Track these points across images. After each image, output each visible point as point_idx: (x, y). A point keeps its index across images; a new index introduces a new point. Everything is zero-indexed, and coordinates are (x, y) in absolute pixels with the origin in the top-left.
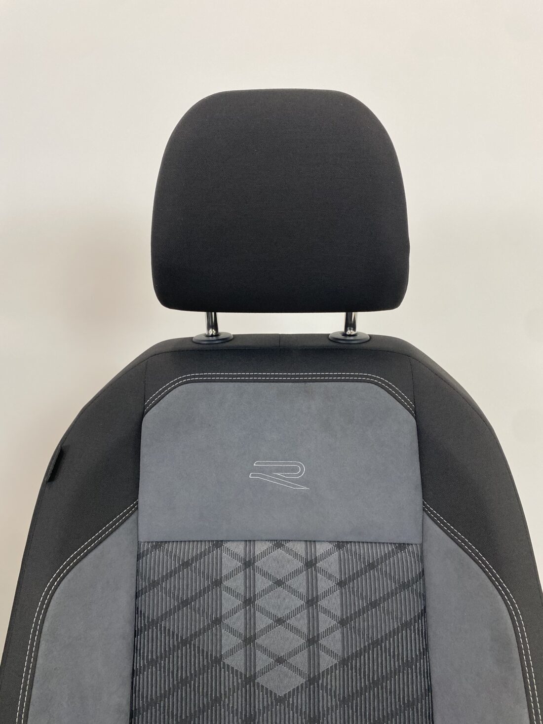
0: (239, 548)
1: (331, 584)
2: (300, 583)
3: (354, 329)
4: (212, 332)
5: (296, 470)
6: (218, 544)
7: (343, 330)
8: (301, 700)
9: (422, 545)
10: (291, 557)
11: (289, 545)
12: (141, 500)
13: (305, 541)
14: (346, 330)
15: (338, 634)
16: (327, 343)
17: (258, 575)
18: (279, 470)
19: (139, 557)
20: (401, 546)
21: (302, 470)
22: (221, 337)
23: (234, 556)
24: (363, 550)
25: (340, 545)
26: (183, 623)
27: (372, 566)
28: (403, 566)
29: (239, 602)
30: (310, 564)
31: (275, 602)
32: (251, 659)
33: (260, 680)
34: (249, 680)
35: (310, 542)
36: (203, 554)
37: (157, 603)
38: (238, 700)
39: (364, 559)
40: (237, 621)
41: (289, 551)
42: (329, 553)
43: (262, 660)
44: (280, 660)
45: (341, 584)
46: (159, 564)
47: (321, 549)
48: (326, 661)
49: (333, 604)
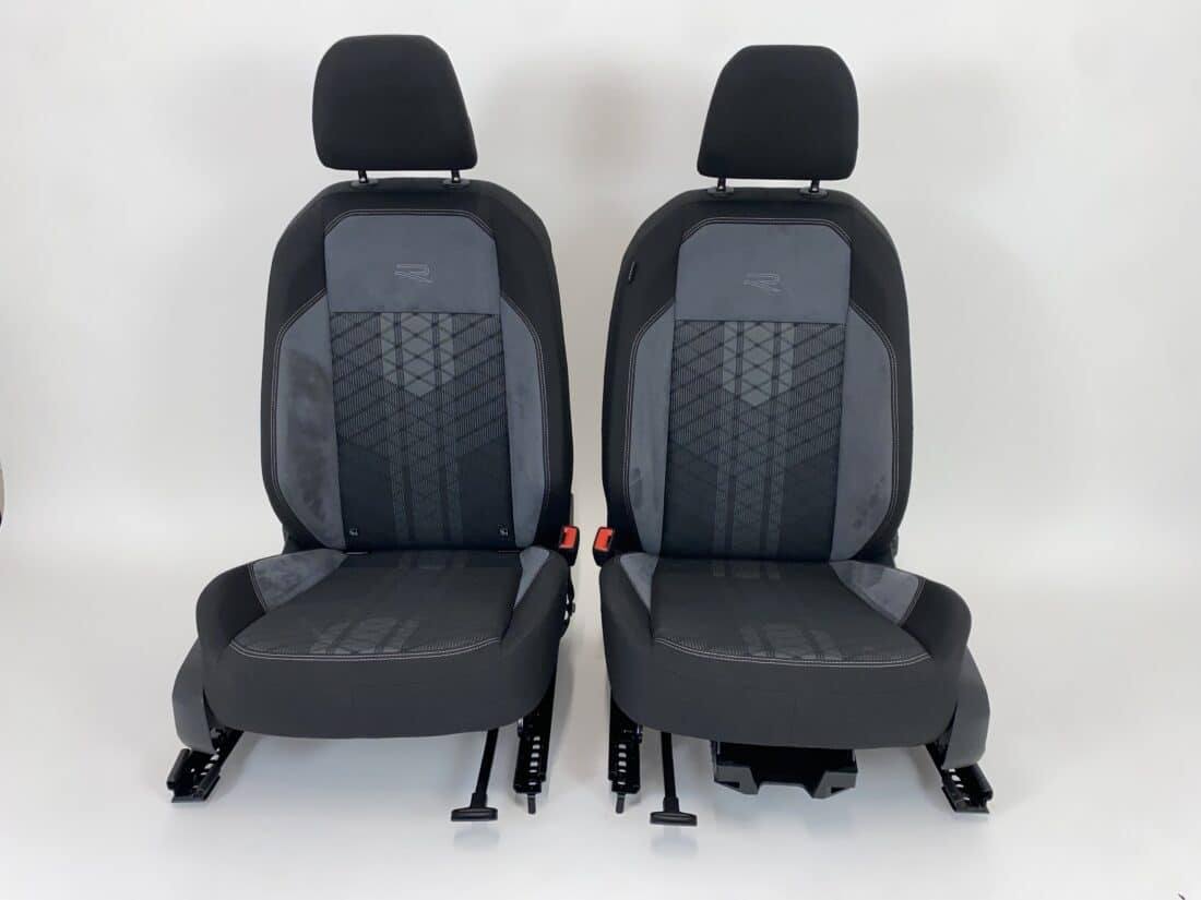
0: (734, 326)
1: (789, 346)
2: (770, 346)
3: (817, 190)
4: (721, 187)
5: (773, 279)
6: (722, 323)
8: (766, 408)
9: (845, 325)
10: (766, 331)
11: (765, 324)
12: (677, 295)
13: (775, 322)
14: (811, 190)
15: (790, 374)
16: (797, 197)
17: (745, 341)
18: (762, 279)
19: (675, 328)
20: (833, 325)
21: (777, 278)
22: (727, 191)
23: (732, 329)
25: (796, 324)
26: (701, 366)
27: (814, 337)
28: (833, 337)
29: (733, 355)
30: (777, 335)
31: (754, 356)
32: (738, 386)
33: (743, 398)
34: (737, 397)
35: (778, 323)
36: (713, 328)
37: (687, 354)
38: (730, 408)
39: (808, 332)
40: (732, 366)
41: (765, 328)
42: (788, 329)
43: (745, 387)
44: (755, 387)
45: (795, 346)
46: (688, 332)
47: (784, 326)
48: (782, 388)
49: (789, 357)
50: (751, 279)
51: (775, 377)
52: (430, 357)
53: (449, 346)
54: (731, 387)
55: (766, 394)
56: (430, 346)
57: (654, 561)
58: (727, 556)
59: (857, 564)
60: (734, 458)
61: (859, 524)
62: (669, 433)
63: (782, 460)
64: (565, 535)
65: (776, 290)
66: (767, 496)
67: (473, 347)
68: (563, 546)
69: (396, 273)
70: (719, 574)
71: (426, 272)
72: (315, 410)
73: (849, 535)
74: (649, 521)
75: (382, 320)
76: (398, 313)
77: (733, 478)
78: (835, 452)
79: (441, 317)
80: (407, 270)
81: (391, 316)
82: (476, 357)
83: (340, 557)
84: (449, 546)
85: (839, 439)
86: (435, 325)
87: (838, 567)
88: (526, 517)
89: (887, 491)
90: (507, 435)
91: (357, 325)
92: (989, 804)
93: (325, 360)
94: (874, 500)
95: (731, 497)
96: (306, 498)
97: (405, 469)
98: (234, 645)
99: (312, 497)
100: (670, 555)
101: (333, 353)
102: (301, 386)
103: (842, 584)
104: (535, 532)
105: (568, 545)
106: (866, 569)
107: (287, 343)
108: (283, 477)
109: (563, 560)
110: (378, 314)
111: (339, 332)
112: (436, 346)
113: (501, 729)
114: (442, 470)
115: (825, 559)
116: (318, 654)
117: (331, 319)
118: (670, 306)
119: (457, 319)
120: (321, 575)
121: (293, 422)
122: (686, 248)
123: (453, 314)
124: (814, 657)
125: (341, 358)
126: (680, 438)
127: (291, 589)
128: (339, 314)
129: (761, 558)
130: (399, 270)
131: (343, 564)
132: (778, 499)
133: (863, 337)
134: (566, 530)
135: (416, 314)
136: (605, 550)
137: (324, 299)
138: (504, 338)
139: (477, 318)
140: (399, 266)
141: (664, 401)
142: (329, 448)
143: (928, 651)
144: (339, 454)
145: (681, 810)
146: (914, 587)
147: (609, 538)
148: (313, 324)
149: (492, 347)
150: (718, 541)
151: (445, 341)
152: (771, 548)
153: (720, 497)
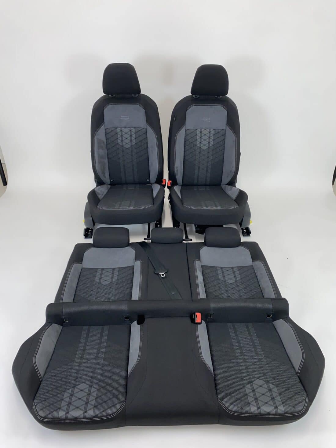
0: (200, 130)
1: (212, 135)
2: (208, 135)
4: (196, 96)
5: (209, 119)
6: (197, 129)
8: (207, 150)
9: (226, 130)
10: (207, 131)
12: (186, 123)
13: (209, 129)
15: (213, 142)
16: (214, 99)
18: (206, 119)
19: (185, 131)
20: (223, 130)
21: (210, 119)
22: (198, 97)
24: (217, 130)
25: (214, 130)
26: (192, 140)
27: (218, 133)
28: (223, 133)
29: (199, 137)
30: (210, 132)
31: (204, 137)
33: (202, 148)
34: (200, 148)
36: (194, 131)
37: (188, 138)
38: (199, 150)
40: (199, 140)
43: (202, 145)
44: (204, 145)
45: (214, 135)
46: (188, 132)
47: (211, 130)
48: (211, 145)
49: (212, 138)
50: (204, 119)
51: (209, 143)
52: (129, 138)
55: (207, 147)
56: (129, 136)
57: (180, 187)
58: (198, 185)
59: (227, 186)
60: (199, 162)
61: (228, 177)
62: (184, 157)
63: (211, 162)
65: (210, 122)
66: (207, 171)
67: (140, 136)
68: (163, 184)
69: (121, 119)
70: (195, 189)
71: (128, 118)
72: (103, 152)
73: (226, 179)
74: (179, 178)
75: (118, 130)
76: (121, 128)
77: (199, 167)
79: (132, 128)
80: (124, 118)
82: (141, 138)
83: (109, 186)
84: (134, 183)
85: (224, 157)
86: (130, 130)
87: (223, 187)
88: (153, 176)
89: (234, 169)
90: (148, 157)
91: (112, 131)
92: (250, 235)
93: (104, 140)
94: (231, 171)
95: (199, 171)
96: (102, 173)
97: (124, 166)
98: (98, 207)
100: (184, 185)
101: (106, 138)
102: (100, 147)
103: (223, 190)
104: (156, 180)
106: (229, 187)
107: (96, 137)
108: (97, 168)
109: (163, 187)
110: (117, 128)
111: (107, 133)
112: (131, 136)
113: (151, 223)
114: (133, 166)
115: (220, 185)
116: (117, 208)
117: (105, 130)
118: (184, 126)
119: (136, 129)
120: (107, 191)
121: (99, 155)
122: (188, 112)
124: (215, 208)
125: (108, 139)
126: (186, 158)
127: (103, 194)
128: (107, 128)
129: (205, 185)
130: (122, 118)
131: (110, 188)
132: (210, 171)
133: (230, 133)
134: (163, 180)
135: (126, 128)
136: (170, 186)
137: (104, 125)
138: (147, 134)
139: (141, 129)
140: (122, 117)
141: (183, 149)
142: (106, 161)
143: (238, 205)
144: (108, 162)
145: (189, 238)
146: (238, 192)
147: (171, 183)
148: (101, 132)
149: (144, 136)
150: (195, 182)
151: (133, 135)
152: (208, 183)
153: (196, 171)
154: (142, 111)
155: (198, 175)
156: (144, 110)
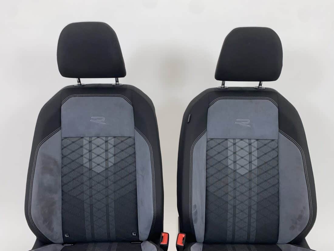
1: (255, 149)
2: (247, 149)
3: (261, 86)
4: (223, 86)
5: (247, 121)
6: (227, 139)
7: (258, 86)
8: (247, 176)
9: (278, 140)
10: (245, 143)
11: (244, 140)
12: (208, 128)
13: (248, 139)
14: (259, 86)
15: (256, 161)
16: (254, 89)
17: (237, 147)
18: (243, 121)
19: (207, 142)
20: (273, 140)
21: (249, 121)
22: (225, 88)
23: (231, 142)
24: (262, 141)
25: (257, 140)
26: (219, 158)
27: (265, 145)
28: (273, 145)
29: (232, 153)
30: (250, 144)
31: (241, 153)
32: (235, 166)
33: (237, 171)
34: (235, 171)
35: (250, 139)
36: (223, 142)
37: (212, 153)
38: (232, 175)
39: (263, 143)
40: (232, 158)
41: (244, 141)
42: (254, 142)
43: (238, 167)
44: (242, 167)
45: (258, 149)
46: (213, 144)
47: (252, 141)
48: (253, 167)
49: (255, 154)
50: (238, 121)
51: (250, 162)
52: (104, 155)
53: (112, 151)
54: (232, 167)
55: (247, 170)
57: (201, 246)
58: (233, 243)
59: (292, 246)
60: (235, 198)
61: (293, 228)
62: (207, 187)
63: (255, 198)
64: (163, 237)
65: (249, 126)
66: (250, 216)
67: (122, 151)
68: (162, 243)
69: (91, 121)
71: (104, 119)
72: (52, 180)
75: (84, 140)
76: (91, 137)
77: (235, 207)
78: (277, 194)
79: (109, 138)
80: (96, 119)
81: (88, 139)
82: (124, 155)
83: (60, 247)
84: (109, 241)
85: (279, 189)
86: (106, 142)
89: (307, 213)
90: (136, 189)
91: (73, 142)
93: (58, 158)
94: (300, 217)
95: (234, 215)
96: (45, 221)
97: (91, 206)
99: (48, 221)
100: (207, 243)
101: (62, 155)
102: (46, 169)
104: (148, 234)
105: (164, 243)
107: (41, 150)
108: (34, 212)
109: (162, 250)
110: (82, 138)
111: (65, 146)
112: (106, 151)
114: (107, 205)
115: (275, 243)
117: (62, 140)
118: (205, 132)
119: (116, 139)
121: (41, 185)
122: (211, 109)
123: (114, 137)
125: (65, 156)
126: (211, 189)
128: (66, 138)
129: (247, 243)
130: (92, 119)
132: (254, 216)
134: (163, 235)
135: (98, 137)
136: (182, 245)
137: (60, 132)
138: (136, 146)
139: (124, 139)
140: (92, 117)
141: (204, 174)
142: (57, 197)
144: (62, 200)
147: (183, 238)
149: (130, 151)
150: (229, 237)
151: (111, 148)
152: (253, 238)
153: (229, 216)
154: (129, 107)
155: (234, 224)
156: (131, 107)
